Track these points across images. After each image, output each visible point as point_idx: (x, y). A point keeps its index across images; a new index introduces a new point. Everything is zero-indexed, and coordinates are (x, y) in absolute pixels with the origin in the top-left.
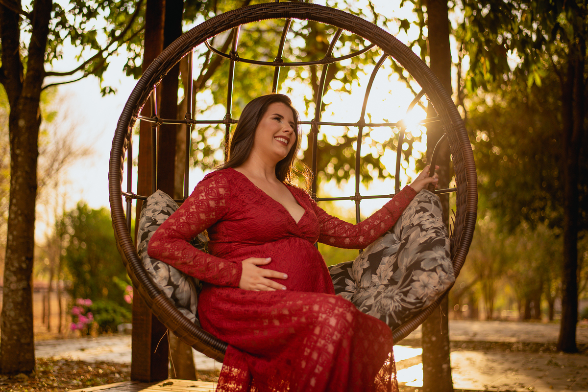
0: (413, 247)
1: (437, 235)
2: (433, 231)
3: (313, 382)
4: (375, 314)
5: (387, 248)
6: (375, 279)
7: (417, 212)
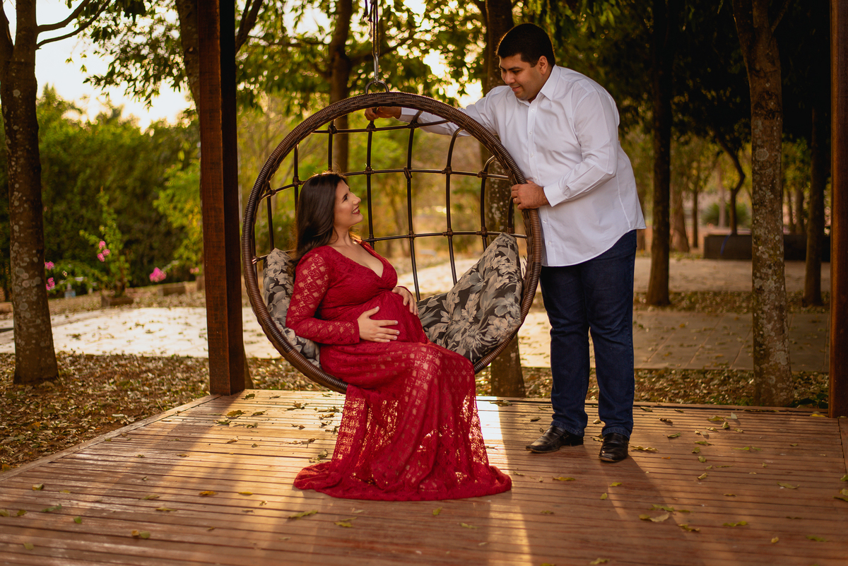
0: (491, 291)
1: (510, 281)
2: (507, 276)
3: (414, 412)
4: (461, 351)
5: (473, 286)
6: (464, 313)
7: (497, 256)
